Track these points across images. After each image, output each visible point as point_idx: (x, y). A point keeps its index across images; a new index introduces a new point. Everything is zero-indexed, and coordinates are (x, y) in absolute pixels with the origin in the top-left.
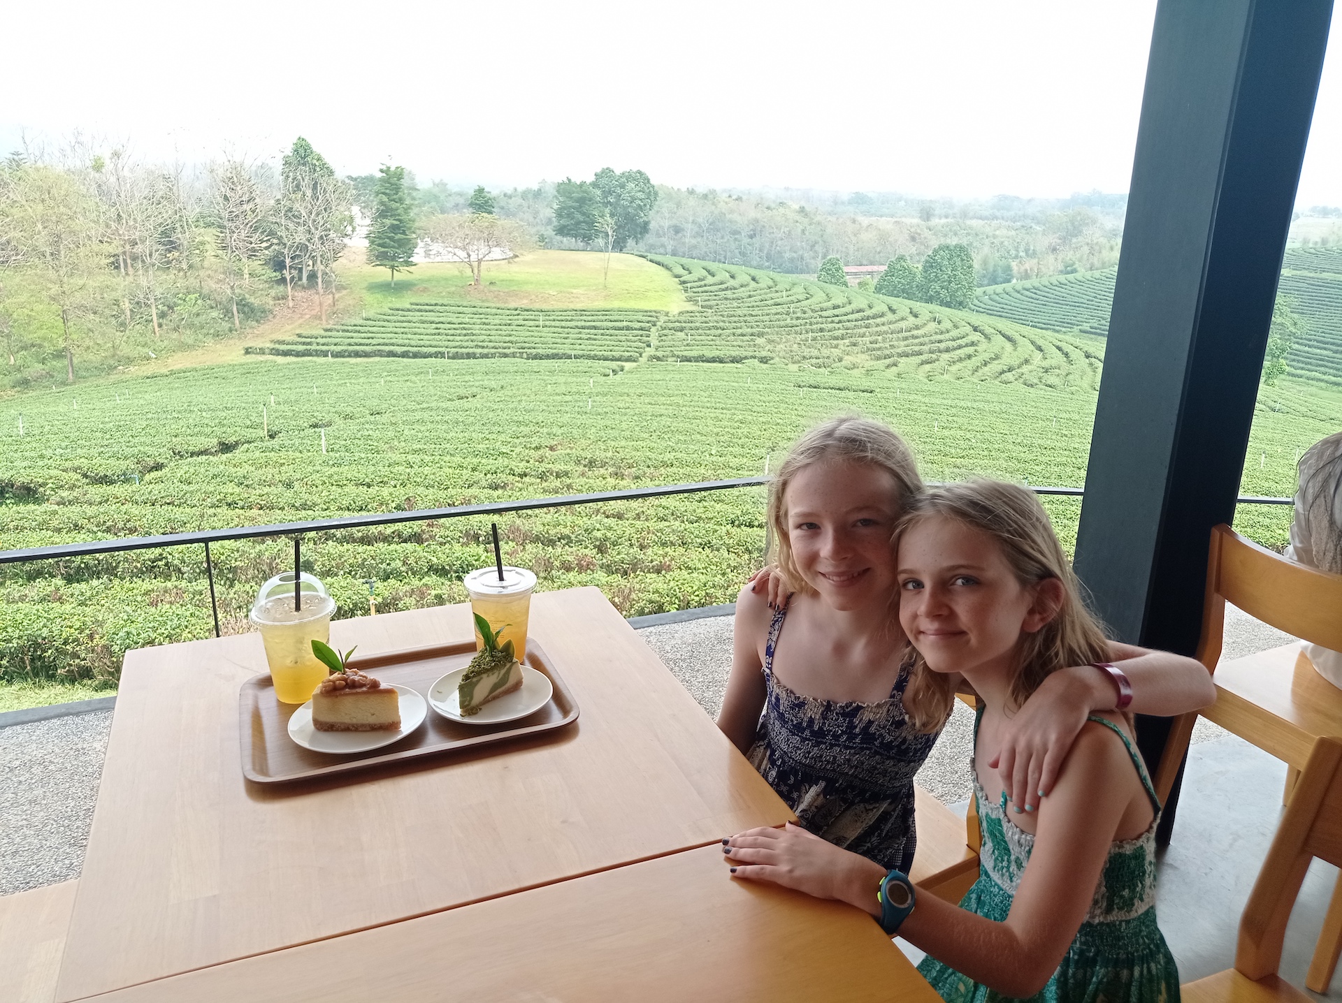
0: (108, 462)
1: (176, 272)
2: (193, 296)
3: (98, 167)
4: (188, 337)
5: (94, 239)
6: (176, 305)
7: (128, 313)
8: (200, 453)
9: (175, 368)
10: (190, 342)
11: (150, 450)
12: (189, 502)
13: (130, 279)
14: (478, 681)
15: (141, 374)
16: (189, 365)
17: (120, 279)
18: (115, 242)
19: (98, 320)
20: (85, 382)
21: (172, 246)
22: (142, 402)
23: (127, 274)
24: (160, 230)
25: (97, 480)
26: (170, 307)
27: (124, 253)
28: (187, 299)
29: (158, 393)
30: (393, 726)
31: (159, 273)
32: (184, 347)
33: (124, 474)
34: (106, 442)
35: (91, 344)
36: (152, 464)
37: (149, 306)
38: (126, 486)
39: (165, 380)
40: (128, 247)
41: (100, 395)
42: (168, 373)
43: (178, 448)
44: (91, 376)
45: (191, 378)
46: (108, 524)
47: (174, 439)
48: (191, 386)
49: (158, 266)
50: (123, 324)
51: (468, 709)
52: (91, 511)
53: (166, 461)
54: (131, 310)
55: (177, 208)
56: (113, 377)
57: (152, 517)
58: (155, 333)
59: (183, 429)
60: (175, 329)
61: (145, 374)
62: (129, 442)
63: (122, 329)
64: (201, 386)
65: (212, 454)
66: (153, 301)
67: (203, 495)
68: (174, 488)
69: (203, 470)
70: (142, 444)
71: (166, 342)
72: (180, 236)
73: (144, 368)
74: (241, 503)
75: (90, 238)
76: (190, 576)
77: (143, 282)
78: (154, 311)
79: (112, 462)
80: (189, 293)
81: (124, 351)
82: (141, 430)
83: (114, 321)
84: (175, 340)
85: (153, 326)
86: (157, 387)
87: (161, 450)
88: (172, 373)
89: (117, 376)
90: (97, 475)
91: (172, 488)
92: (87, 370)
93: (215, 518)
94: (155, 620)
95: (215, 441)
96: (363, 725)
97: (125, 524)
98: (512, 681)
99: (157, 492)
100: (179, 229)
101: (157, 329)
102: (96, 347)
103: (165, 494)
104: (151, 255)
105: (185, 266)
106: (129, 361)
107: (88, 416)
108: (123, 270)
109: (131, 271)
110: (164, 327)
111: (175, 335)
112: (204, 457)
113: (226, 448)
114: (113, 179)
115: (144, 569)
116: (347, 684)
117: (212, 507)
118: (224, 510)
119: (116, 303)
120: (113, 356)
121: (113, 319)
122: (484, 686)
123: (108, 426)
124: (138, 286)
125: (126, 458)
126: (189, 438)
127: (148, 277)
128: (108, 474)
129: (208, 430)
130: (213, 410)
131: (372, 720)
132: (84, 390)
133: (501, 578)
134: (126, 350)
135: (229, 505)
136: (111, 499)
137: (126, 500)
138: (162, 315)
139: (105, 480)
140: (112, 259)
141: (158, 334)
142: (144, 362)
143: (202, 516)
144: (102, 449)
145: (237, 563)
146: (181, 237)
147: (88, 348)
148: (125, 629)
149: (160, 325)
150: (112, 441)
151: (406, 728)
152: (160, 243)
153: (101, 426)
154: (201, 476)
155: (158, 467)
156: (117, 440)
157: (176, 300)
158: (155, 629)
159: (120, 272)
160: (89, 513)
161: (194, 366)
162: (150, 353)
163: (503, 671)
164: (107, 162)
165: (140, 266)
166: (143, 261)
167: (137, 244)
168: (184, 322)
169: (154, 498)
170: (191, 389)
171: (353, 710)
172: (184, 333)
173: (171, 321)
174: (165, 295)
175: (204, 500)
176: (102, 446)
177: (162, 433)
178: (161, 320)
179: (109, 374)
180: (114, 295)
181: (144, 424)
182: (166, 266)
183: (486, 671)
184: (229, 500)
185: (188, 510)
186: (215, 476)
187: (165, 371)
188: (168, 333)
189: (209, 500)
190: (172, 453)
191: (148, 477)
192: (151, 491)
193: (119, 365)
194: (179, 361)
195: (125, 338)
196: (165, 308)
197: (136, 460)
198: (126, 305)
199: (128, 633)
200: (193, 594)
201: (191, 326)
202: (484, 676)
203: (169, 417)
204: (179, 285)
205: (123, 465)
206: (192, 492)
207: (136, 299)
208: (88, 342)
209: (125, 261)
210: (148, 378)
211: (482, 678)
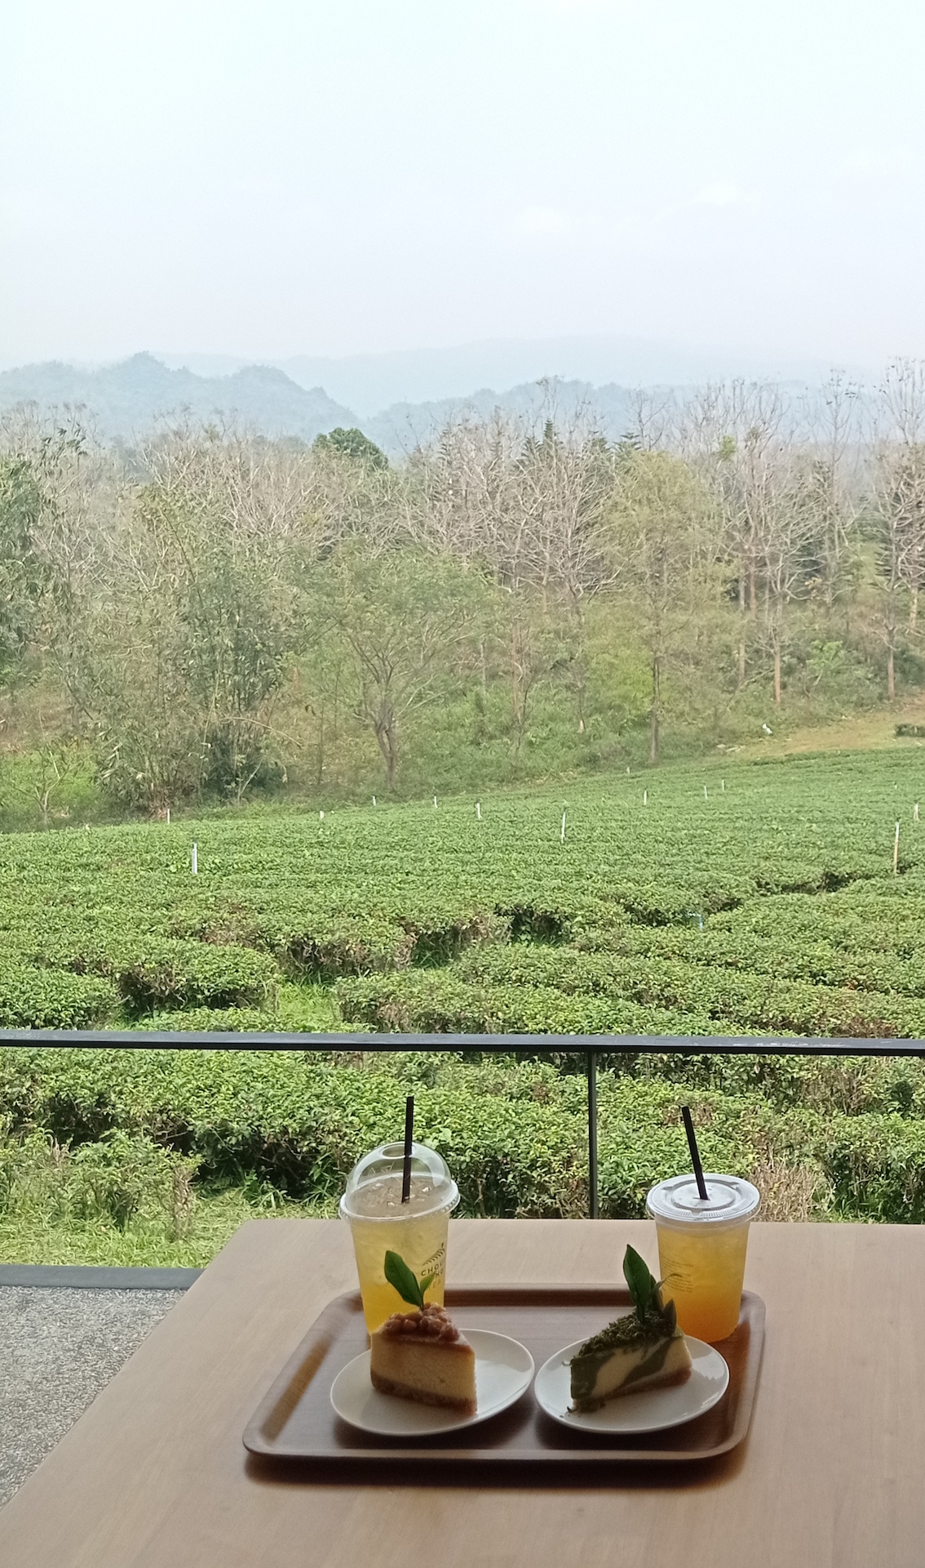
0: (665, 890)
1: (815, 607)
2: (833, 644)
3: (727, 453)
4: (820, 704)
5: (709, 556)
6: (809, 656)
7: (742, 665)
8: (796, 888)
9: (795, 751)
10: (822, 712)
11: (728, 878)
12: (757, 965)
13: (750, 615)
14: (605, 1360)
15: (747, 756)
16: (815, 749)
17: (736, 616)
18: (735, 561)
19: (699, 673)
20: (671, 764)
21: (816, 568)
22: (737, 801)
23: (748, 608)
24: (800, 543)
25: (644, 917)
26: (801, 660)
27: (748, 577)
28: (825, 648)
29: (766, 789)
30: (464, 1406)
31: (791, 608)
32: (812, 720)
33: (683, 912)
34: (669, 860)
35: (687, 709)
36: (724, 898)
37: (770, 656)
38: (679, 931)
39: (779, 769)
40: (752, 569)
41: (686, 786)
42: (784, 759)
43: (767, 878)
44: (680, 756)
45: (815, 769)
46: (641, 987)
47: (763, 864)
48: (812, 781)
49: (791, 598)
50: (733, 682)
51: (585, 1401)
52: (619, 963)
53: (744, 896)
54: (746, 662)
55: (827, 513)
56: (709, 761)
57: (700, 983)
58: (775, 698)
59: (780, 849)
60: (803, 693)
61: (752, 758)
62: (699, 862)
63: (731, 689)
64: (826, 781)
65: (810, 892)
66: (777, 649)
67: (780, 956)
68: (743, 940)
69: (788, 916)
70: (718, 867)
71: (788, 712)
72: (826, 553)
73: (753, 749)
74: (830, 975)
75: (704, 555)
76: (734, 1084)
77: (769, 620)
78: (778, 665)
79: (669, 891)
80: (830, 639)
81: (729, 722)
82: (720, 845)
83: (720, 676)
84: (800, 708)
85: (774, 687)
86: (766, 778)
87: (741, 879)
88: (790, 758)
89: (715, 759)
90: (645, 909)
91: (738, 940)
92: (676, 746)
93: (787, 996)
94: (658, 1150)
95: (819, 871)
96: (428, 1395)
97: (662, 990)
98: (669, 1366)
99: (717, 944)
100: (826, 546)
101: (778, 690)
102: (693, 714)
103: (728, 949)
104: (783, 581)
105: (828, 599)
106: (734, 737)
107: (657, 818)
108: (742, 602)
109: (753, 603)
110: (790, 689)
111: (802, 702)
112: (797, 895)
113: (833, 882)
114: (744, 470)
115: (672, 1064)
116: (418, 1327)
117: (789, 977)
118: (804, 986)
119: (728, 650)
120: (714, 728)
121: (720, 674)
122: (614, 1370)
123: (678, 835)
124: (760, 625)
125: (691, 886)
126: (784, 863)
127: (775, 612)
128: (661, 909)
129: (813, 852)
130: (830, 822)
131: (440, 1389)
132: (667, 776)
133: (703, 1196)
134: (731, 721)
135: (814, 976)
136: (653, 949)
137: (674, 953)
138: (788, 671)
139: (655, 919)
140: (729, 586)
141: (779, 699)
142: (755, 740)
143: (769, 990)
144: (661, 870)
145: (802, 1073)
146: (830, 556)
147: (682, 714)
148: (614, 1158)
149: (784, 686)
150: (679, 858)
151: (484, 1410)
152: (798, 563)
153: (669, 834)
154: (785, 926)
155: (732, 904)
156: (684, 858)
157: (809, 649)
158: (655, 1164)
159: (738, 605)
160: (617, 967)
161: (822, 749)
162: (764, 726)
163: (652, 1350)
164: (741, 445)
165: (767, 596)
166: (771, 590)
167: (765, 564)
168: (816, 683)
169: (712, 953)
170: (812, 785)
171: (421, 1370)
172: (814, 699)
173: (800, 679)
174: (796, 641)
175: (779, 964)
176: (662, 865)
177: (749, 852)
178: (786, 679)
179: (704, 755)
180: (726, 638)
181: (728, 835)
182: (802, 598)
183: (621, 1344)
184: (815, 968)
185: (752, 978)
186: (803, 928)
187: (780, 755)
188: (793, 697)
189: (787, 965)
190: (755, 885)
191: (712, 919)
192: (709, 942)
193: (720, 742)
194: (802, 742)
195: (733, 703)
196: (794, 661)
197: (703, 891)
198: (741, 655)
199: (618, 1164)
200: (727, 1115)
201: (824, 689)
202: (618, 1351)
203: (765, 827)
204: (817, 627)
205: (684, 895)
206: (765, 949)
207: (756, 645)
208: (683, 706)
209: (747, 589)
210: (756, 764)
211: (613, 1355)
